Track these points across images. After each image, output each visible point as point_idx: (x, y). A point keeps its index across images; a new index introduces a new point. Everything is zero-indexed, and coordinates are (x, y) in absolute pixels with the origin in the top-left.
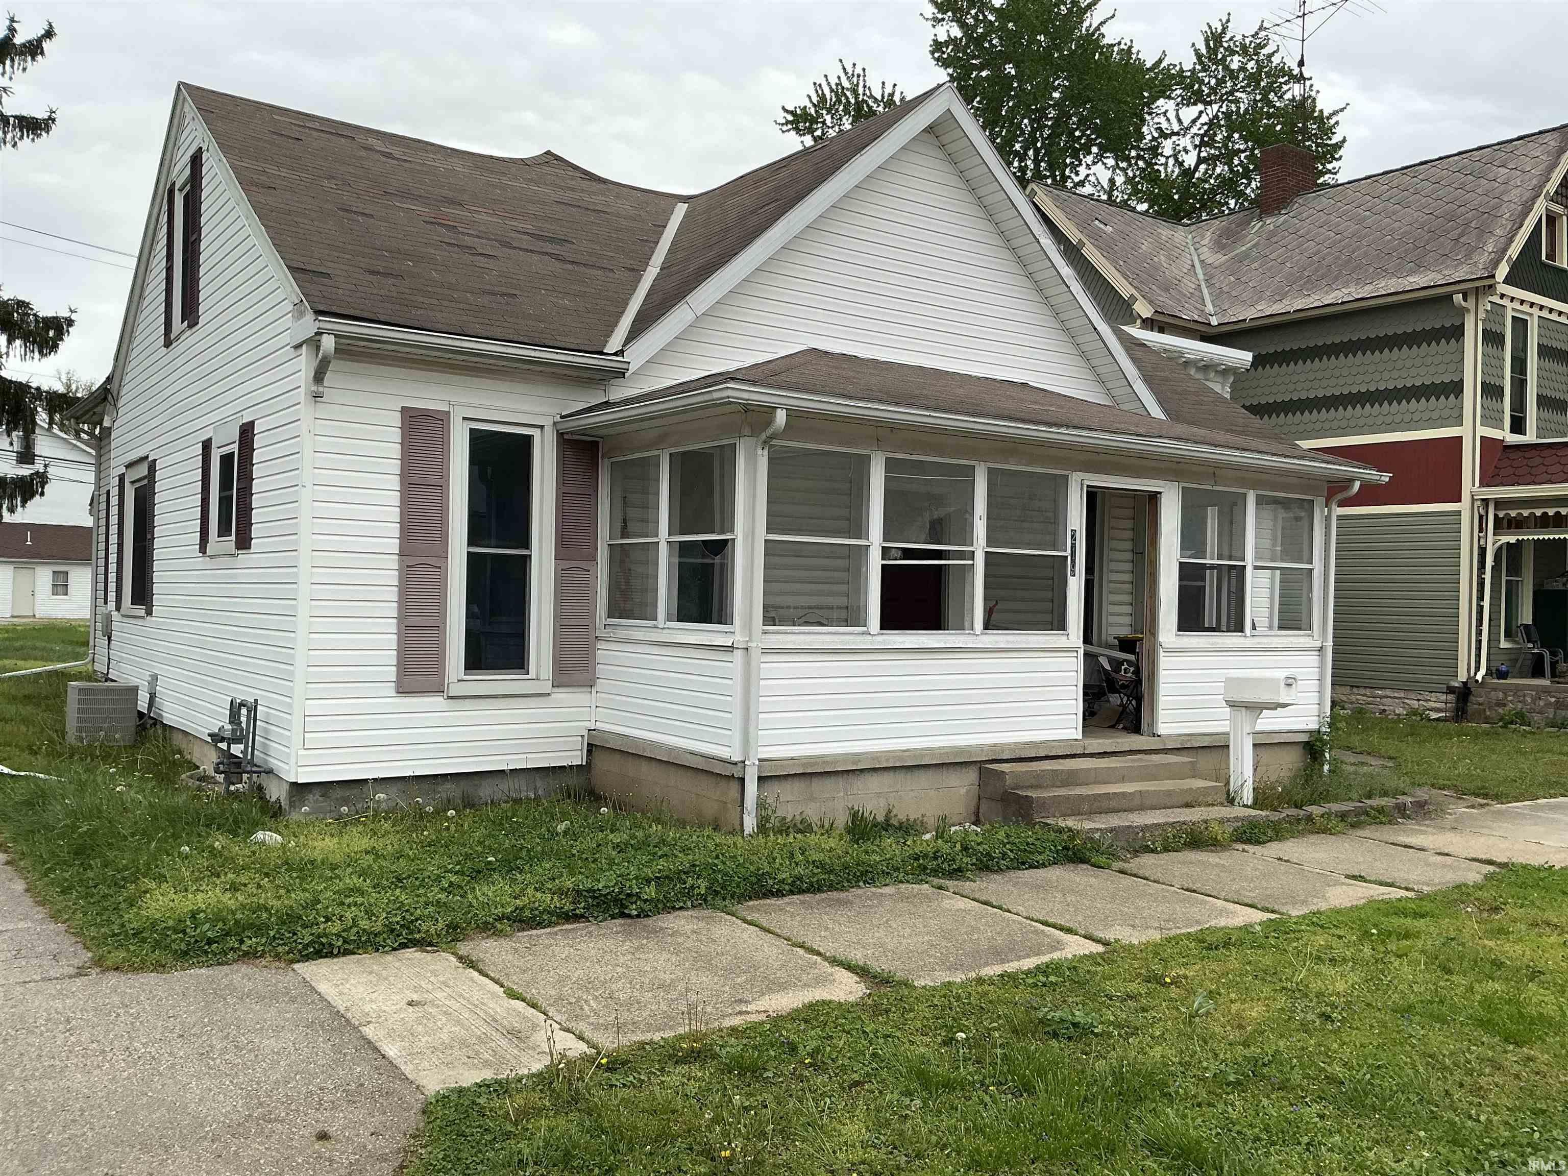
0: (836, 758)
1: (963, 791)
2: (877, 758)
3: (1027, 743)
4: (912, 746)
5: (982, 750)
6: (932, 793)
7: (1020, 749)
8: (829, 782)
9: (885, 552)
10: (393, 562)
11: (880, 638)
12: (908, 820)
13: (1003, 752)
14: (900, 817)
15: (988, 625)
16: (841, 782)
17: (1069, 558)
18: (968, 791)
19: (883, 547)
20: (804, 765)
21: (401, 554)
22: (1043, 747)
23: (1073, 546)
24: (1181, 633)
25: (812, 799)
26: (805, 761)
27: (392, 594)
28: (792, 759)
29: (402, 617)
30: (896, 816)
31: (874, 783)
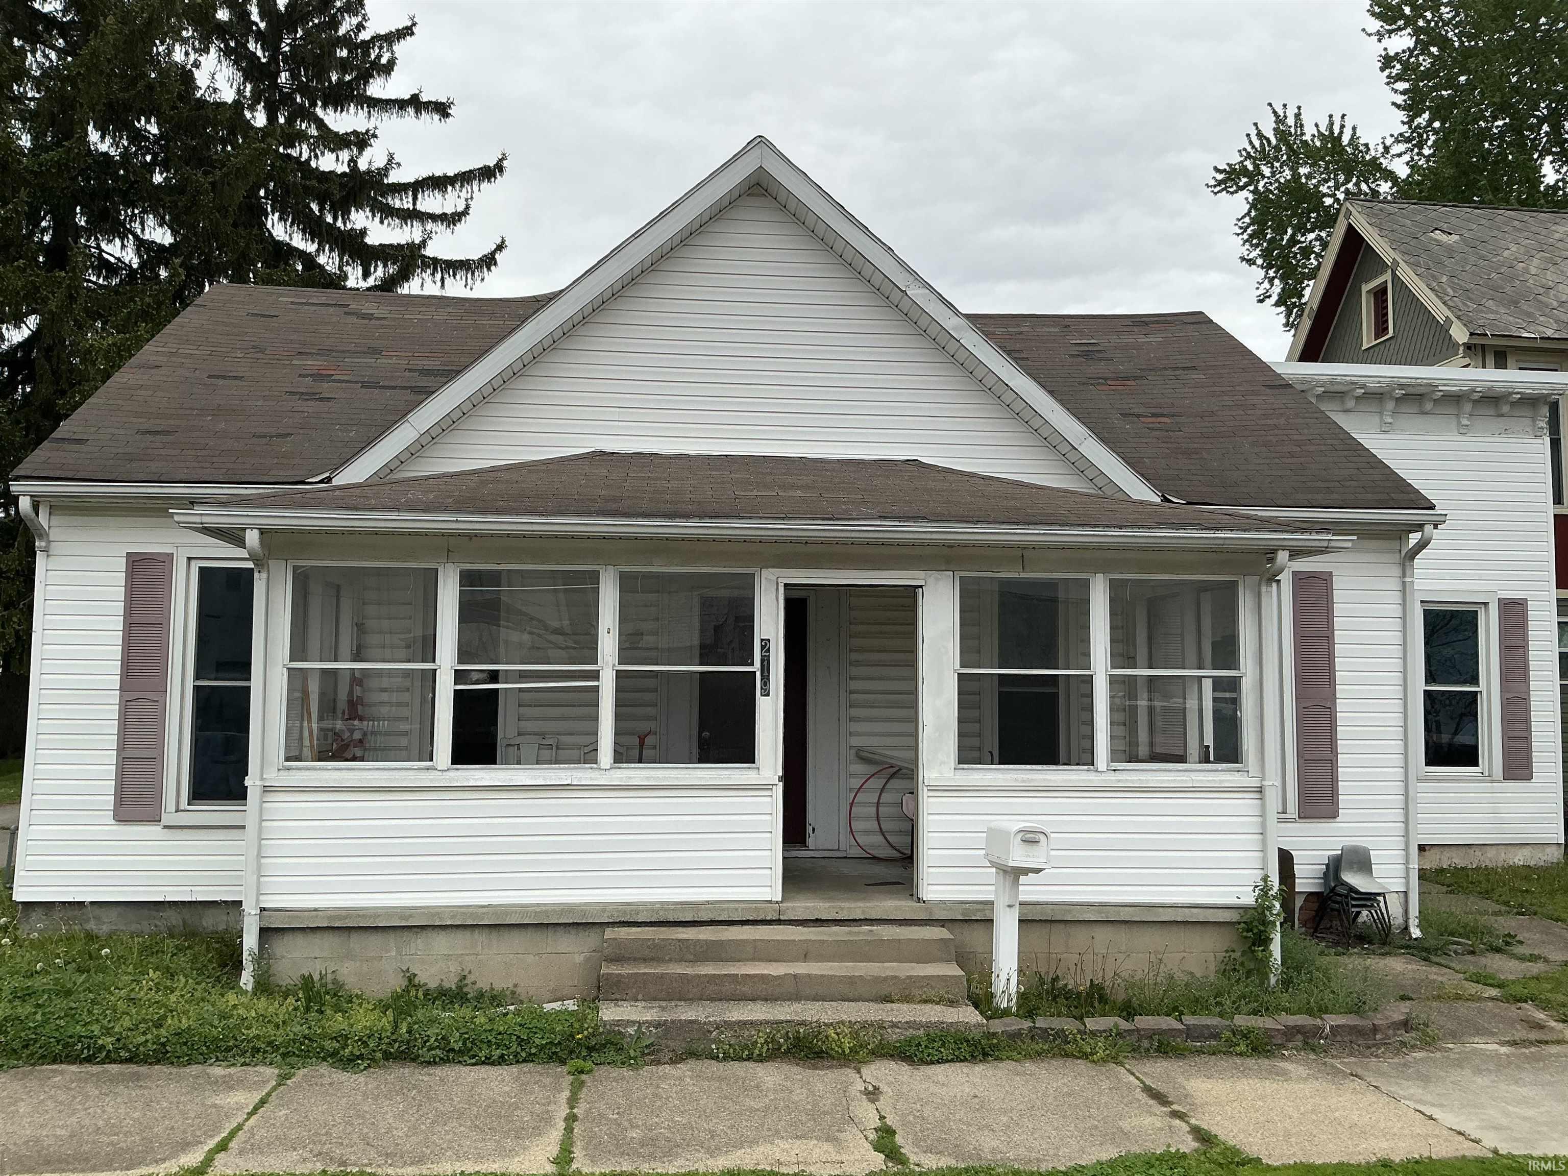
0: (376, 912)
1: (579, 959)
2: (438, 913)
3: (682, 903)
4: (494, 902)
5: (604, 911)
6: (530, 959)
7: (666, 910)
8: (375, 940)
9: (460, 676)
10: (115, 697)
11: (452, 774)
12: (492, 989)
13: (637, 914)
14: (479, 985)
15: (620, 757)
16: (391, 940)
17: (758, 675)
18: (587, 960)
19: (456, 670)
20: (330, 918)
21: (121, 689)
22: (706, 909)
23: (765, 661)
24: (961, 766)
25: (349, 956)
26: (333, 913)
27: (113, 727)
28: (316, 910)
29: (121, 748)
30: (474, 983)
31: (441, 943)
